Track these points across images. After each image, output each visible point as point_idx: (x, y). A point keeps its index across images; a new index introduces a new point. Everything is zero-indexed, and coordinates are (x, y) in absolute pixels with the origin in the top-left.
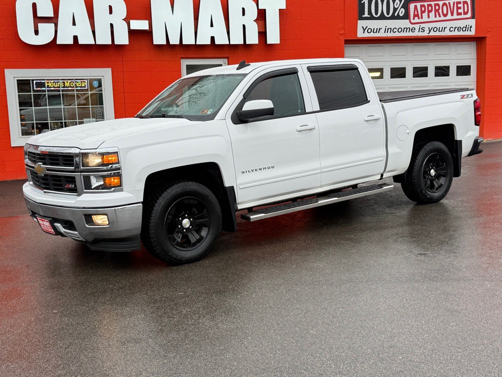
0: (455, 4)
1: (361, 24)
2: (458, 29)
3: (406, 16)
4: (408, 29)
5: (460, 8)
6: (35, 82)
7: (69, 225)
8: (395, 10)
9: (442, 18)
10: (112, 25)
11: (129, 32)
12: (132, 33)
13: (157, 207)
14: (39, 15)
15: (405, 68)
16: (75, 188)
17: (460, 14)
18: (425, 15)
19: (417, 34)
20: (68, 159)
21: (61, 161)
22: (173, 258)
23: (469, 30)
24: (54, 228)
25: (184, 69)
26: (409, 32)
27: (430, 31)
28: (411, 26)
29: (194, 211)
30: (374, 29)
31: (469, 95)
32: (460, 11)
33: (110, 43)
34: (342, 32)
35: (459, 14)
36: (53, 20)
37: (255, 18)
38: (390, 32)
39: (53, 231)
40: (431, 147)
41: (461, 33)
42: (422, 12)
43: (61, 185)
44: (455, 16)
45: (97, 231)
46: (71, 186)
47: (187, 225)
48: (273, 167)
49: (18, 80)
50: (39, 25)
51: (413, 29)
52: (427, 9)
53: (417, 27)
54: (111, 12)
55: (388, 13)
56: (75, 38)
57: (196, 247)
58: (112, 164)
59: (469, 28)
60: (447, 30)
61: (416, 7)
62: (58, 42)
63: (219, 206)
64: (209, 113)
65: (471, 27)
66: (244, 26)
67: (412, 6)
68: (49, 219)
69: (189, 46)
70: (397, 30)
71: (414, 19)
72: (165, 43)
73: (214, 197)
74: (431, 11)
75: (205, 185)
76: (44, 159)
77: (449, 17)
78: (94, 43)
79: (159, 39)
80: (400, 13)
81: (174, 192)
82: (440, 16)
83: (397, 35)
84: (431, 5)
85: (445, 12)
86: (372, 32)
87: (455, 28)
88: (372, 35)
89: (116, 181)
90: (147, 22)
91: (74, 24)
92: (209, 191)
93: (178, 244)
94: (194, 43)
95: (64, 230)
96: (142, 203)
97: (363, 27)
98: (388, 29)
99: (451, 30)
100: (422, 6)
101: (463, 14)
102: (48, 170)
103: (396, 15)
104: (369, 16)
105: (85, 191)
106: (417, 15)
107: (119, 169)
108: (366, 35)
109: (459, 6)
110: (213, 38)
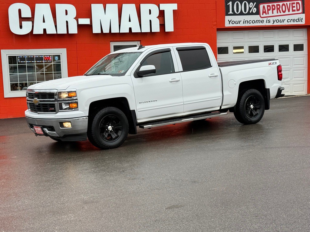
0: (291, 4)
1: (227, 18)
2: (293, 20)
3: (258, 13)
4: (259, 21)
5: (294, 7)
6: (19, 57)
7: (51, 128)
8: (250, 9)
9: (282, 13)
10: (67, 22)
11: (77, 25)
12: (80, 26)
13: (95, 119)
14: (22, 16)
15: (258, 46)
16: (55, 110)
17: (295, 11)
18: (270, 12)
19: (265, 24)
20: (51, 95)
21: (47, 97)
22: (103, 145)
23: (301, 21)
24: (43, 131)
25: (112, 48)
26: (260, 23)
27: (274, 22)
28: (261, 19)
29: (114, 123)
30: (236, 21)
31: (274, 63)
32: (294, 9)
33: (66, 33)
34: (215, 23)
35: (293, 11)
36: (31, 19)
37: (158, 15)
38: (247, 23)
39: (42, 132)
40: (250, 92)
41: (296, 23)
42: (268, 10)
43: (47, 109)
44: (291, 12)
45: (66, 130)
46: (53, 109)
47: (111, 129)
48: (157, 101)
49: (9, 56)
50: (23, 22)
51: (263, 21)
52: (271, 8)
53: (265, 19)
54: (67, 14)
55: (245, 11)
56: (45, 30)
57: (115, 140)
58: (73, 97)
59: (301, 20)
60: (286, 21)
61: (264, 7)
62: (34, 33)
63: (127, 120)
64: (122, 72)
65: (302, 19)
66: (150, 21)
67: (261, 6)
68: (41, 126)
69: (115, 34)
70: (251, 22)
71: (263, 14)
72: (100, 32)
73: (125, 115)
74: (274, 9)
75: (120, 109)
76: (39, 96)
77: (287, 13)
78: (56, 33)
79: (96, 30)
80: (253, 11)
81: (104, 112)
82: (280, 12)
83: (252, 25)
84: (274, 5)
85: (284, 10)
86: (235, 24)
87: (291, 20)
88: (235, 25)
89: (75, 105)
90: (89, 20)
91: (44, 21)
92: (122, 112)
93: (106, 138)
94: (119, 32)
95: (48, 131)
96: (88, 116)
97: (229, 20)
98: (246, 21)
99: (288, 21)
100: (268, 6)
101: (296, 10)
102: (40, 101)
103: (251, 12)
104: (233, 13)
105: (60, 111)
106: (265, 12)
107: (77, 99)
108: (231, 25)
109: (293, 5)
110: (130, 29)
